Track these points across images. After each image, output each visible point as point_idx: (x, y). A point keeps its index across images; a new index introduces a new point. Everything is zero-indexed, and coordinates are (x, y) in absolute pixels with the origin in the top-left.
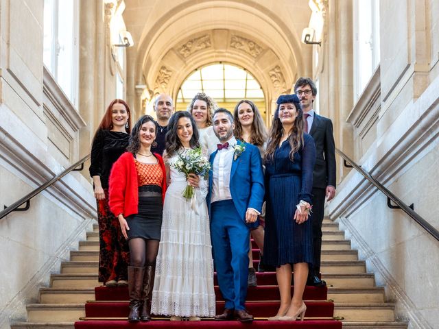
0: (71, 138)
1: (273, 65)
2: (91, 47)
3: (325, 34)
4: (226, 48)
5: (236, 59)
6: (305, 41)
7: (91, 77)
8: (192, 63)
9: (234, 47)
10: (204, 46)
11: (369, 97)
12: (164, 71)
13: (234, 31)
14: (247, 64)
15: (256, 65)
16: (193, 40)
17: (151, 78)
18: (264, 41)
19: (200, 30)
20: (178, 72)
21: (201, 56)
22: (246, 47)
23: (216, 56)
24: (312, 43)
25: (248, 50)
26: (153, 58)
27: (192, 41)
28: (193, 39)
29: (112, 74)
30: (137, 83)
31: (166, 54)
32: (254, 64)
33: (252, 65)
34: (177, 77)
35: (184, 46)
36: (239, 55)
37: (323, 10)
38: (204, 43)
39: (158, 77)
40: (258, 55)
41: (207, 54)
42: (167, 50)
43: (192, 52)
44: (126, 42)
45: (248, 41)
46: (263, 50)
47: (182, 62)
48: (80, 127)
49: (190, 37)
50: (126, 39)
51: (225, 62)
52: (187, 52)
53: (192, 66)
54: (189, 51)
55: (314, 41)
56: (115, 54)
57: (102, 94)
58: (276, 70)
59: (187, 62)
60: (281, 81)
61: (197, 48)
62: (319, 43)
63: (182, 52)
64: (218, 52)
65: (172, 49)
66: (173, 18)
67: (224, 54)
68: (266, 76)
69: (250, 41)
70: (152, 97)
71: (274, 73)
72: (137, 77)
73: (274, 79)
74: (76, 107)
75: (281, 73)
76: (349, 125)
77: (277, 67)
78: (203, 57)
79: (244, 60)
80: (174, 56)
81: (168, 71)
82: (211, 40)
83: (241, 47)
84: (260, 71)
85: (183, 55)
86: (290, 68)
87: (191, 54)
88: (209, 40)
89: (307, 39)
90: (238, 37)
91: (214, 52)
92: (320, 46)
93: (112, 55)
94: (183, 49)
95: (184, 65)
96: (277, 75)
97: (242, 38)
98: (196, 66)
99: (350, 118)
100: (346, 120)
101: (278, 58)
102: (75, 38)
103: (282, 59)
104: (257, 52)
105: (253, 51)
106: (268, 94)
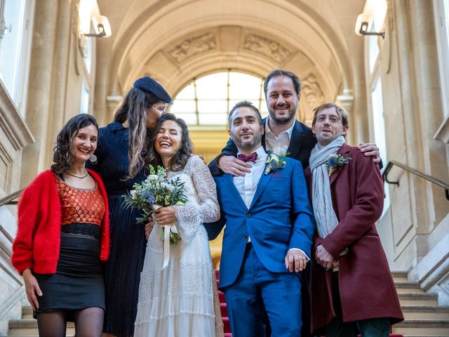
0: (10, 160)
1: (306, 73)
2: (50, 33)
3: (391, 21)
4: (238, 50)
5: (252, 64)
6: (361, 31)
7: (47, 75)
8: (189, 69)
9: (249, 49)
10: (206, 47)
13: (249, 29)
16: (190, 39)
18: (291, 41)
19: (201, 26)
20: (168, 81)
21: (202, 60)
22: (265, 48)
23: (224, 61)
24: (372, 34)
25: (269, 53)
26: (134, 61)
27: (189, 41)
28: (190, 37)
29: (77, 73)
30: (109, 94)
31: (152, 57)
35: (178, 47)
36: (256, 60)
38: (206, 43)
40: (283, 60)
41: (211, 58)
42: (153, 52)
43: (188, 55)
44: (101, 31)
45: (268, 40)
46: (290, 53)
47: (174, 68)
48: (25, 143)
49: (186, 35)
50: (100, 26)
51: (237, 69)
52: (182, 55)
53: (188, 73)
54: (185, 53)
55: (373, 31)
56: (82, 45)
57: (62, 99)
58: (311, 80)
59: (182, 68)
60: (318, 94)
61: (196, 49)
62: (381, 34)
63: (174, 55)
64: (227, 56)
65: (161, 51)
66: (164, 10)
67: (235, 58)
69: (271, 42)
71: (306, 83)
72: (110, 85)
74: (22, 114)
75: (317, 84)
76: (439, 145)
77: (311, 75)
78: (205, 62)
79: (264, 66)
80: (163, 60)
82: (217, 40)
83: (260, 50)
85: (176, 59)
86: (330, 77)
87: (187, 58)
88: (213, 39)
89: (364, 29)
90: (255, 36)
91: (221, 55)
92: (383, 37)
93: (80, 47)
94: (177, 51)
95: (178, 72)
96: (311, 86)
97: (260, 38)
98: (194, 74)
99: (440, 133)
100: (435, 137)
101: (313, 64)
102: (28, 21)
103: (318, 66)
104: (282, 56)
105: (276, 55)
106: (300, 112)
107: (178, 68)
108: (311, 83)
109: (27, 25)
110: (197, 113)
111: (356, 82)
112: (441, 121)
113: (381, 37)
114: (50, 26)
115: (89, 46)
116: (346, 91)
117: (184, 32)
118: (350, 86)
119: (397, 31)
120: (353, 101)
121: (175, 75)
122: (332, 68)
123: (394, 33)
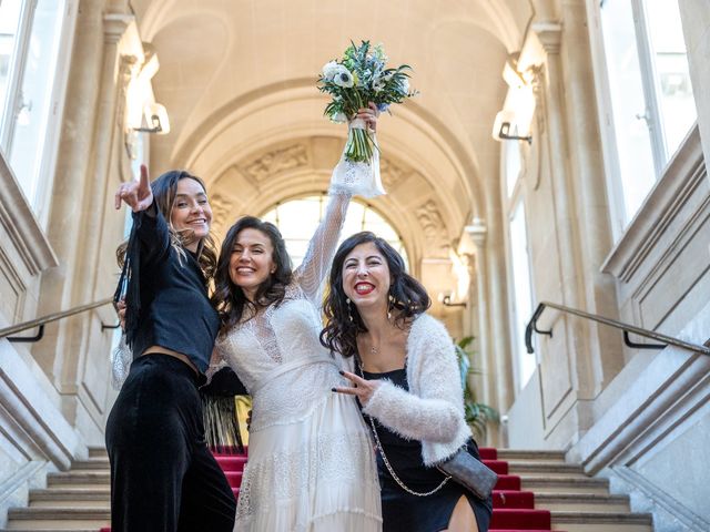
0: (23, 287)
1: (424, 199)
2: (86, 122)
3: (541, 121)
6: (502, 136)
7: (79, 176)
8: (271, 191)
10: (293, 162)
11: (656, 214)
12: (218, 203)
15: (393, 198)
16: (274, 153)
18: (405, 158)
19: (289, 135)
20: (244, 205)
21: (287, 180)
23: (317, 181)
24: (514, 138)
27: (272, 155)
28: (274, 150)
29: (121, 178)
31: (223, 173)
32: (387, 196)
33: (382, 198)
35: (258, 162)
37: (534, 81)
38: (295, 157)
40: (395, 182)
41: (299, 177)
42: (226, 166)
43: (271, 171)
44: (156, 125)
46: (404, 174)
47: (250, 188)
48: (45, 266)
49: (272, 145)
50: (155, 117)
52: (262, 172)
53: (269, 196)
54: (266, 169)
55: (517, 134)
56: (129, 141)
57: (99, 209)
58: (429, 207)
59: (261, 189)
60: (439, 226)
61: (280, 165)
62: (526, 139)
63: (252, 171)
64: (321, 174)
65: (235, 166)
66: (240, 111)
68: (409, 216)
71: (423, 211)
73: (426, 222)
74: (43, 225)
75: (438, 213)
76: (607, 280)
77: (430, 202)
78: (292, 181)
80: (238, 177)
81: (225, 203)
82: (308, 153)
84: (399, 209)
85: (254, 177)
86: (454, 203)
87: (269, 176)
88: (303, 153)
89: (505, 132)
91: (313, 173)
92: (530, 143)
93: (126, 144)
94: (256, 167)
95: (257, 193)
96: (430, 215)
98: (277, 198)
99: (610, 262)
100: (602, 269)
101: (432, 187)
102: (56, 104)
103: (439, 190)
104: (392, 176)
105: (385, 174)
106: (415, 248)
107: (257, 188)
108: (430, 211)
109: (55, 108)
111: (489, 209)
112: (609, 250)
113: (527, 143)
114: (86, 113)
115: (139, 147)
116: (476, 220)
117: (265, 143)
118: (482, 214)
119: (548, 131)
120: (485, 234)
121: (252, 198)
122: (458, 193)
123: (545, 136)
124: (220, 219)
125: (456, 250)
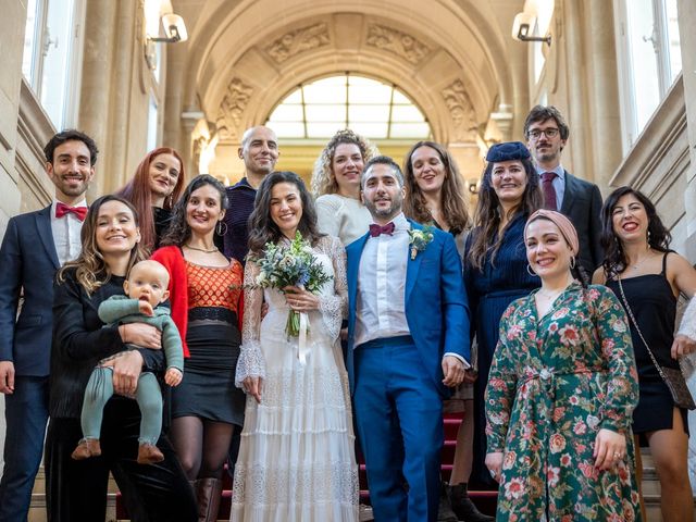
1: (451, 78)
2: (107, 42)
3: (559, 23)
4: (359, 48)
5: (377, 66)
6: (520, 35)
8: (293, 73)
9: (374, 45)
10: (315, 42)
12: (238, 88)
13: (374, 17)
14: (399, 75)
15: (418, 78)
16: (295, 31)
17: (211, 99)
18: (430, 33)
20: (265, 90)
21: (309, 60)
22: (396, 44)
23: (340, 61)
24: (534, 39)
25: (401, 51)
26: (217, 63)
27: (293, 34)
28: (295, 28)
29: (143, 92)
30: (185, 109)
31: (243, 55)
32: (413, 77)
33: (408, 77)
34: (263, 99)
35: (278, 42)
36: (384, 60)
38: (316, 36)
39: (225, 98)
40: (420, 61)
41: (320, 58)
42: (243, 49)
43: (291, 53)
44: (174, 34)
45: (400, 33)
46: (430, 51)
47: (273, 70)
49: (287, 26)
50: (173, 27)
51: (357, 72)
52: (283, 53)
53: (291, 78)
54: (287, 50)
55: (537, 36)
56: (148, 53)
58: (456, 88)
59: (282, 72)
60: (467, 108)
61: (301, 45)
62: (545, 40)
63: (272, 53)
64: (343, 54)
65: (254, 47)
67: (354, 58)
68: (436, 99)
69: (404, 35)
70: (212, 136)
71: (451, 92)
72: (186, 97)
73: (453, 103)
75: (465, 93)
77: (458, 82)
78: (313, 63)
79: (395, 69)
80: (258, 59)
81: (245, 87)
82: (330, 32)
83: (389, 46)
84: (424, 89)
85: (274, 59)
86: (482, 84)
87: (289, 58)
88: (325, 32)
89: (524, 32)
90: (382, 27)
91: (336, 54)
92: (549, 44)
93: (146, 56)
94: (275, 48)
95: (277, 77)
96: (456, 95)
97: (389, 29)
98: (299, 80)
99: (616, 178)
100: (610, 183)
101: (461, 67)
102: (78, 27)
103: (466, 68)
104: (418, 55)
105: (410, 53)
106: (441, 132)
107: (278, 71)
108: (456, 92)
109: (77, 31)
110: (305, 122)
111: (516, 94)
112: (620, 162)
113: (546, 44)
114: (107, 32)
115: (157, 54)
116: (503, 106)
117: (285, 21)
118: (509, 99)
119: (565, 38)
120: (511, 121)
121: (275, 79)
122: (485, 73)
123: (562, 39)
124: (241, 105)
125: (482, 136)
